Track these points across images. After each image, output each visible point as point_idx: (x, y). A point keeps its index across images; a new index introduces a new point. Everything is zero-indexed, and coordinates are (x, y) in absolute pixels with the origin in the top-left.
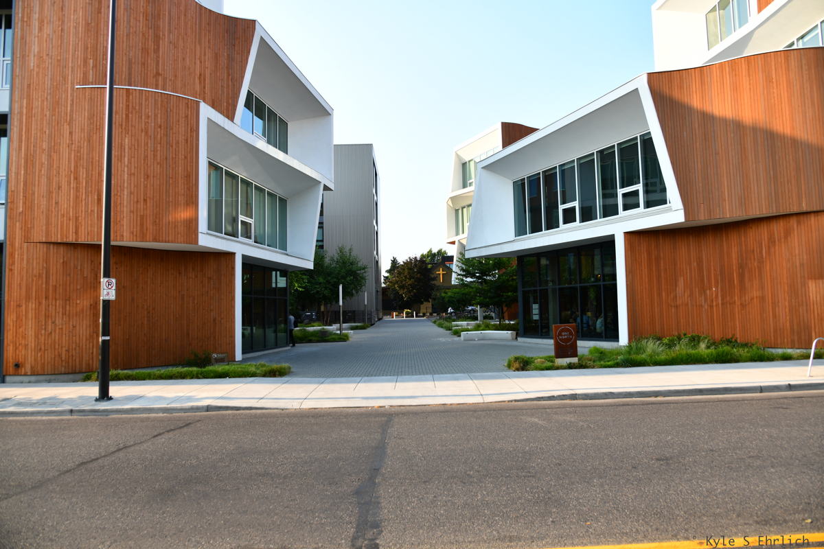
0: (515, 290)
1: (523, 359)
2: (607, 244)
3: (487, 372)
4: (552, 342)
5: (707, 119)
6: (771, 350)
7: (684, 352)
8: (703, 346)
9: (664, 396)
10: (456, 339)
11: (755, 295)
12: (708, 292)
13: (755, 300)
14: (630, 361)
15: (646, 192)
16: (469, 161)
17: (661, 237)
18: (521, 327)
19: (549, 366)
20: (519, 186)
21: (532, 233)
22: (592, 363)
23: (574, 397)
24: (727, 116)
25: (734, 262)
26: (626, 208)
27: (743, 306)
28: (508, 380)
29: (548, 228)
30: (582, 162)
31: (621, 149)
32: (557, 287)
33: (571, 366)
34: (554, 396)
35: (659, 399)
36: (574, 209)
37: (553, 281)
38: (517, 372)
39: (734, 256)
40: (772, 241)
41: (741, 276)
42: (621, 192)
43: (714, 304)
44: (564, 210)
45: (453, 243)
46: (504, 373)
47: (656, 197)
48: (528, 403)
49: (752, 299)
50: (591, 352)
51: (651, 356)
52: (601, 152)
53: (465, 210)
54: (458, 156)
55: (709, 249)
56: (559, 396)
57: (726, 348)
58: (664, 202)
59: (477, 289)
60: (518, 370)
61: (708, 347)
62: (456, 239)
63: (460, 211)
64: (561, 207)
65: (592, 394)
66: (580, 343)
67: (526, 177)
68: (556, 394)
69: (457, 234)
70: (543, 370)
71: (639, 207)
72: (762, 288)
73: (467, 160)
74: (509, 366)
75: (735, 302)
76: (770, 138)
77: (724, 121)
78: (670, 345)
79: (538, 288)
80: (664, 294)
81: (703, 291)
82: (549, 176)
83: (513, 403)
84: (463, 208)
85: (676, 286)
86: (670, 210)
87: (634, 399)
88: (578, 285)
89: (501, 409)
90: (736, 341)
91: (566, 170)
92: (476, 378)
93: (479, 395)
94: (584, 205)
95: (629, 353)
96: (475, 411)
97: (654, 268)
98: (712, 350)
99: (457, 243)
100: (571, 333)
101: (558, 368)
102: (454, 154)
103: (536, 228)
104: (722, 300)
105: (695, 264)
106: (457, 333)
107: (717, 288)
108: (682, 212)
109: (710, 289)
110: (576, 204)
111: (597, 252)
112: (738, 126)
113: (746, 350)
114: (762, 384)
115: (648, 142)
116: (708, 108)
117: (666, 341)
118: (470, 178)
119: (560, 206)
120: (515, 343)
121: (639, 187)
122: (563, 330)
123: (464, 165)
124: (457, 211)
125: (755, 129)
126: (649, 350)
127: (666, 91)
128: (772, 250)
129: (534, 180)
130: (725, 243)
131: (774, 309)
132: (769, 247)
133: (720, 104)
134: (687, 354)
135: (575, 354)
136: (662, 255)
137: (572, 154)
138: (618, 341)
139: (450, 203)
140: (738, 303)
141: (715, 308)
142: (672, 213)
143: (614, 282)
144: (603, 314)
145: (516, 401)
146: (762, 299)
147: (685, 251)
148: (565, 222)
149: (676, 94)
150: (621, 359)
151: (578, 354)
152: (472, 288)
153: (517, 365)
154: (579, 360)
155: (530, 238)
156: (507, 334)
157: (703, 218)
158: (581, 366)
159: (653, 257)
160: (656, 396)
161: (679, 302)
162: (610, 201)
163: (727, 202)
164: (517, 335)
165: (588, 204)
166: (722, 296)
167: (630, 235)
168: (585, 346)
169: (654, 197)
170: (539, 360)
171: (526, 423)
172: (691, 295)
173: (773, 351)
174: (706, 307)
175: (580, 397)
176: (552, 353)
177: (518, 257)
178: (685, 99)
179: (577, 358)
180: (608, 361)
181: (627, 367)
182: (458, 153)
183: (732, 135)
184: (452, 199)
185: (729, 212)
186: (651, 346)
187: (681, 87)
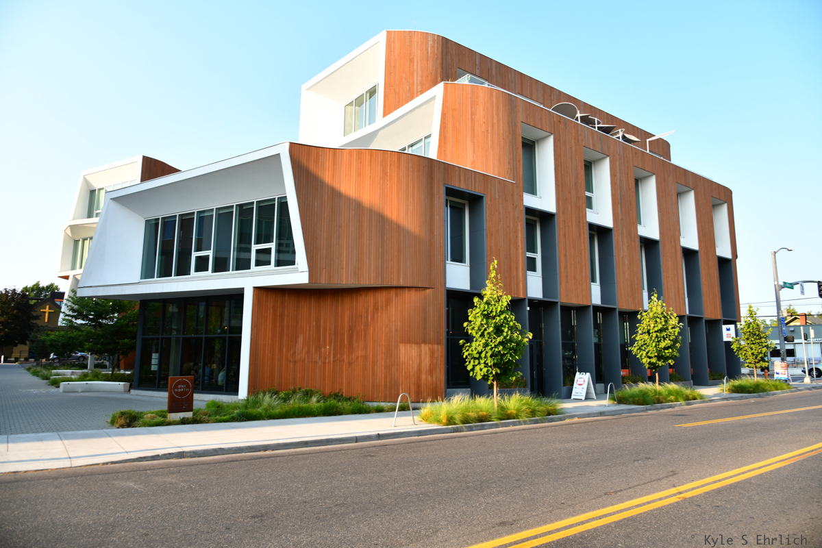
0: (134, 337)
1: (131, 414)
2: (236, 297)
3: (83, 430)
4: (166, 394)
5: (335, 194)
6: (368, 403)
7: (297, 406)
8: (314, 399)
9: (273, 450)
10: (53, 390)
11: (360, 355)
12: (323, 349)
13: (360, 358)
14: (246, 415)
15: (278, 251)
16: (100, 190)
17: (287, 295)
18: (136, 379)
19: (161, 422)
20: (152, 226)
21: (160, 277)
22: (207, 417)
23: (181, 455)
24: (351, 195)
25: (346, 324)
26: (258, 263)
27: (350, 364)
28: (109, 439)
29: (179, 273)
30: (221, 212)
31: (260, 207)
32: (181, 336)
33: (184, 422)
34: (158, 455)
35: (268, 453)
36: (207, 258)
37: (177, 330)
38: (121, 429)
39: (346, 319)
40: (376, 308)
41: (351, 337)
42: (255, 247)
43: (327, 361)
44: (198, 258)
45: (67, 278)
46: (105, 430)
47: (286, 258)
48: (127, 464)
49: (357, 358)
50: (208, 406)
51: (266, 410)
52: (240, 206)
53: (87, 242)
54: (85, 180)
55: (326, 311)
56: (165, 455)
57: (333, 402)
58: (293, 263)
59: (88, 333)
60: (122, 426)
61: (318, 401)
62: (71, 273)
63: (80, 243)
64: (194, 255)
65: (201, 451)
66: (196, 396)
67: (160, 217)
68: (161, 452)
69: (73, 268)
70: (153, 426)
71: (270, 264)
72: (365, 348)
73: (97, 187)
74: (113, 423)
75: (344, 359)
76: (382, 219)
77: (348, 199)
78: (285, 400)
79: (160, 336)
80: (284, 350)
81: (318, 348)
82: (186, 220)
83: (109, 465)
84: (84, 240)
85: (296, 342)
86: (296, 271)
87: (244, 454)
88: (204, 336)
89: (91, 474)
90: (342, 395)
91: (204, 218)
92: (67, 438)
93: (67, 458)
94: (218, 256)
95: (246, 407)
96: (56, 478)
97: (278, 325)
98: (321, 404)
99: (71, 278)
100: (188, 386)
101: (169, 424)
102: (82, 178)
103: (165, 272)
104: (334, 357)
105: (314, 323)
106: (56, 384)
107: (330, 347)
108: (307, 274)
109: (325, 347)
110: (210, 253)
111: (227, 303)
112: (359, 205)
113: (349, 403)
114: (357, 435)
115: (284, 205)
116: (336, 186)
117: (282, 395)
118: (98, 208)
119: (193, 253)
120: (127, 396)
121: (272, 246)
122: (179, 383)
123: (92, 192)
124: (76, 242)
125: (371, 211)
126: (265, 404)
127: (304, 162)
128: (376, 316)
129: (168, 222)
130: (340, 307)
131: (373, 368)
132: (374, 313)
133: (347, 184)
134: (299, 407)
135: (190, 409)
136: (286, 311)
137: (212, 202)
138: (237, 395)
139: (69, 232)
140: (346, 361)
141: (327, 365)
142: (298, 275)
143: (239, 335)
144: (226, 367)
145: (112, 463)
146: (365, 358)
147: (307, 310)
148: (197, 270)
149: (312, 167)
150: (237, 413)
151: (194, 408)
152: (83, 331)
153: (122, 421)
154: (194, 414)
155: (156, 282)
156: (119, 385)
157: (324, 282)
158: (195, 421)
159: (278, 314)
160: (265, 450)
161: (298, 357)
162: (243, 255)
163: (344, 270)
164: (131, 387)
165: (223, 255)
166: (334, 354)
167: (258, 290)
168: (202, 400)
169: (284, 257)
170: (149, 415)
171: (118, 489)
172: (308, 352)
173: (370, 404)
174: (320, 363)
175: (189, 455)
176: (165, 408)
177: (141, 301)
178: (320, 174)
179: (191, 413)
180: (224, 415)
181: (243, 421)
182: (86, 177)
183: (353, 213)
184: (72, 227)
185: (345, 280)
186: (267, 400)
187: (317, 161)
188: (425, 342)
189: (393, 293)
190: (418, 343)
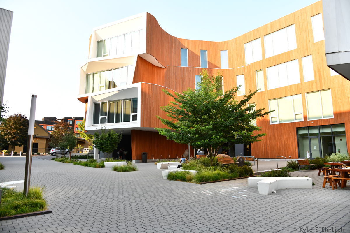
53: (97, 75)
54: (96, 34)
62: (89, 95)
63: (91, 77)
69: (87, 92)
73: (103, 39)
84: (94, 74)
99: (90, 98)
118: (105, 51)
124: (88, 75)
139: (85, 69)
184: (90, 63)
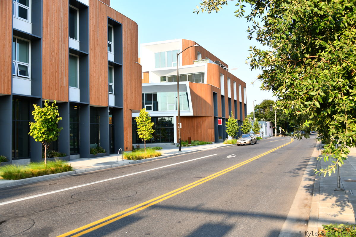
11: (200, 132)
25: (196, 125)
43: (191, 133)
64: (146, 105)
80: (182, 131)
107: (192, 130)
110: (152, 105)
128: (203, 123)
138: (173, 142)
140: (196, 133)
148: (147, 110)
172: (187, 131)
188: (212, 128)
189: (206, 117)
190: (211, 129)
